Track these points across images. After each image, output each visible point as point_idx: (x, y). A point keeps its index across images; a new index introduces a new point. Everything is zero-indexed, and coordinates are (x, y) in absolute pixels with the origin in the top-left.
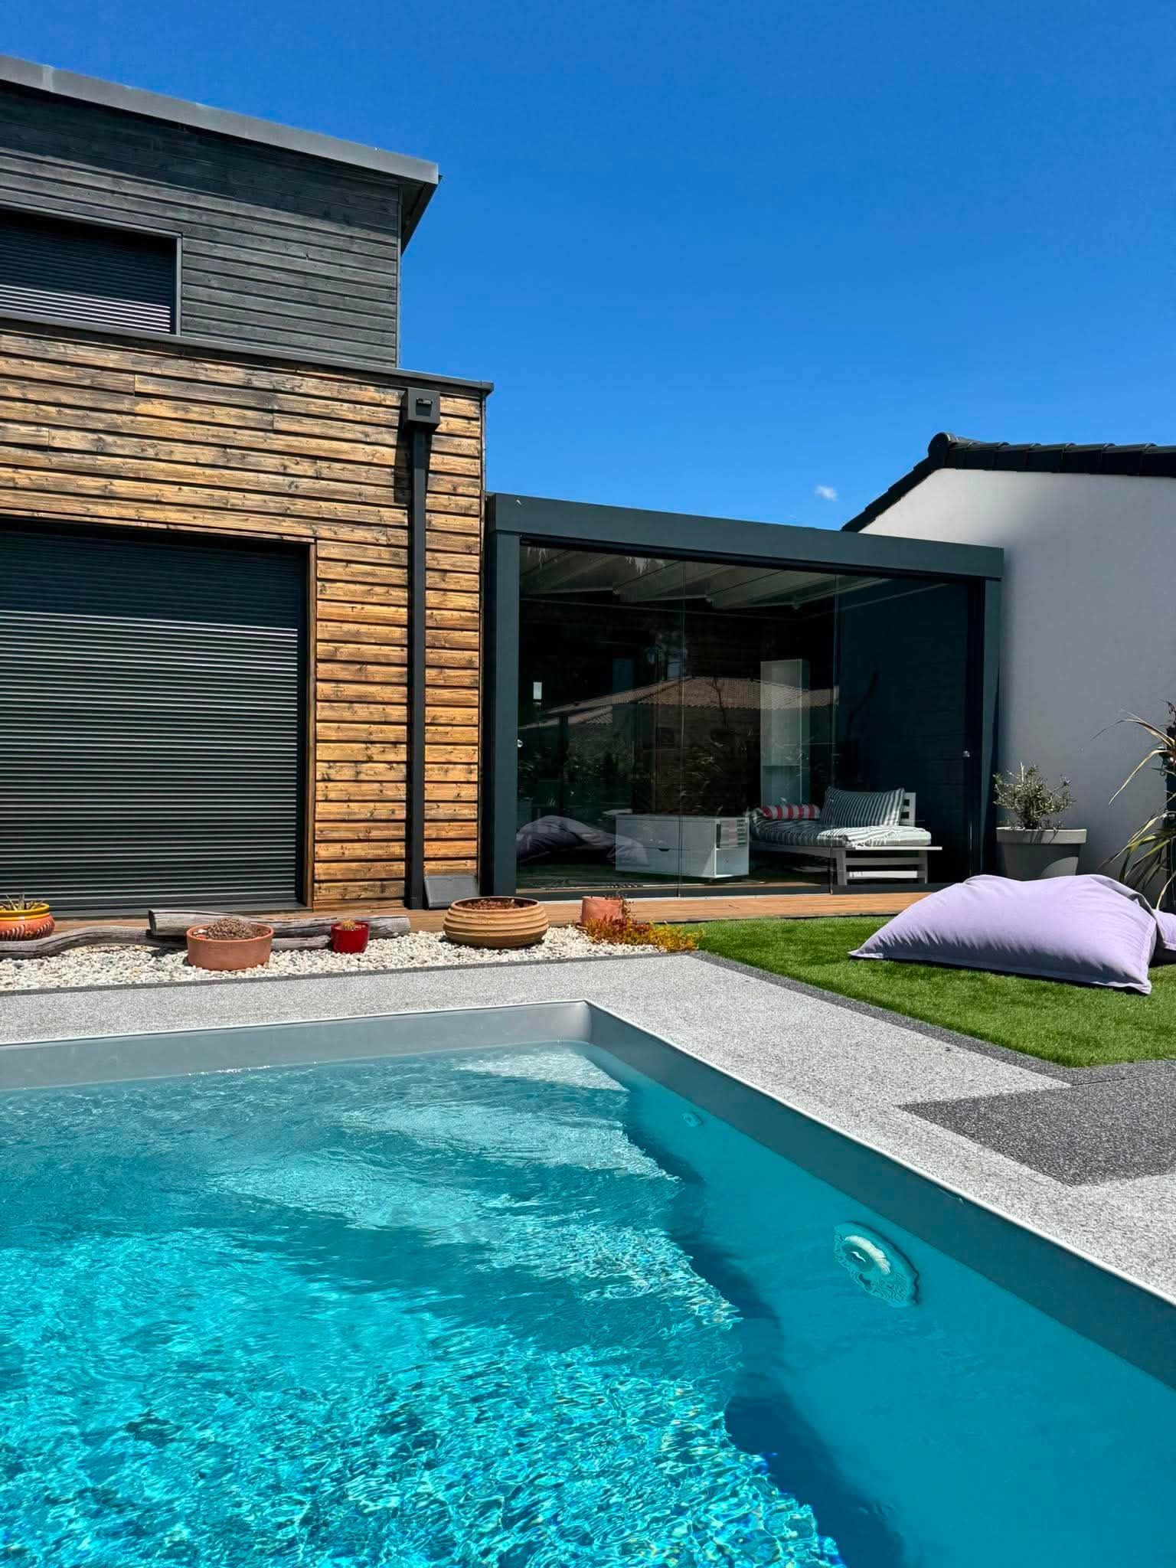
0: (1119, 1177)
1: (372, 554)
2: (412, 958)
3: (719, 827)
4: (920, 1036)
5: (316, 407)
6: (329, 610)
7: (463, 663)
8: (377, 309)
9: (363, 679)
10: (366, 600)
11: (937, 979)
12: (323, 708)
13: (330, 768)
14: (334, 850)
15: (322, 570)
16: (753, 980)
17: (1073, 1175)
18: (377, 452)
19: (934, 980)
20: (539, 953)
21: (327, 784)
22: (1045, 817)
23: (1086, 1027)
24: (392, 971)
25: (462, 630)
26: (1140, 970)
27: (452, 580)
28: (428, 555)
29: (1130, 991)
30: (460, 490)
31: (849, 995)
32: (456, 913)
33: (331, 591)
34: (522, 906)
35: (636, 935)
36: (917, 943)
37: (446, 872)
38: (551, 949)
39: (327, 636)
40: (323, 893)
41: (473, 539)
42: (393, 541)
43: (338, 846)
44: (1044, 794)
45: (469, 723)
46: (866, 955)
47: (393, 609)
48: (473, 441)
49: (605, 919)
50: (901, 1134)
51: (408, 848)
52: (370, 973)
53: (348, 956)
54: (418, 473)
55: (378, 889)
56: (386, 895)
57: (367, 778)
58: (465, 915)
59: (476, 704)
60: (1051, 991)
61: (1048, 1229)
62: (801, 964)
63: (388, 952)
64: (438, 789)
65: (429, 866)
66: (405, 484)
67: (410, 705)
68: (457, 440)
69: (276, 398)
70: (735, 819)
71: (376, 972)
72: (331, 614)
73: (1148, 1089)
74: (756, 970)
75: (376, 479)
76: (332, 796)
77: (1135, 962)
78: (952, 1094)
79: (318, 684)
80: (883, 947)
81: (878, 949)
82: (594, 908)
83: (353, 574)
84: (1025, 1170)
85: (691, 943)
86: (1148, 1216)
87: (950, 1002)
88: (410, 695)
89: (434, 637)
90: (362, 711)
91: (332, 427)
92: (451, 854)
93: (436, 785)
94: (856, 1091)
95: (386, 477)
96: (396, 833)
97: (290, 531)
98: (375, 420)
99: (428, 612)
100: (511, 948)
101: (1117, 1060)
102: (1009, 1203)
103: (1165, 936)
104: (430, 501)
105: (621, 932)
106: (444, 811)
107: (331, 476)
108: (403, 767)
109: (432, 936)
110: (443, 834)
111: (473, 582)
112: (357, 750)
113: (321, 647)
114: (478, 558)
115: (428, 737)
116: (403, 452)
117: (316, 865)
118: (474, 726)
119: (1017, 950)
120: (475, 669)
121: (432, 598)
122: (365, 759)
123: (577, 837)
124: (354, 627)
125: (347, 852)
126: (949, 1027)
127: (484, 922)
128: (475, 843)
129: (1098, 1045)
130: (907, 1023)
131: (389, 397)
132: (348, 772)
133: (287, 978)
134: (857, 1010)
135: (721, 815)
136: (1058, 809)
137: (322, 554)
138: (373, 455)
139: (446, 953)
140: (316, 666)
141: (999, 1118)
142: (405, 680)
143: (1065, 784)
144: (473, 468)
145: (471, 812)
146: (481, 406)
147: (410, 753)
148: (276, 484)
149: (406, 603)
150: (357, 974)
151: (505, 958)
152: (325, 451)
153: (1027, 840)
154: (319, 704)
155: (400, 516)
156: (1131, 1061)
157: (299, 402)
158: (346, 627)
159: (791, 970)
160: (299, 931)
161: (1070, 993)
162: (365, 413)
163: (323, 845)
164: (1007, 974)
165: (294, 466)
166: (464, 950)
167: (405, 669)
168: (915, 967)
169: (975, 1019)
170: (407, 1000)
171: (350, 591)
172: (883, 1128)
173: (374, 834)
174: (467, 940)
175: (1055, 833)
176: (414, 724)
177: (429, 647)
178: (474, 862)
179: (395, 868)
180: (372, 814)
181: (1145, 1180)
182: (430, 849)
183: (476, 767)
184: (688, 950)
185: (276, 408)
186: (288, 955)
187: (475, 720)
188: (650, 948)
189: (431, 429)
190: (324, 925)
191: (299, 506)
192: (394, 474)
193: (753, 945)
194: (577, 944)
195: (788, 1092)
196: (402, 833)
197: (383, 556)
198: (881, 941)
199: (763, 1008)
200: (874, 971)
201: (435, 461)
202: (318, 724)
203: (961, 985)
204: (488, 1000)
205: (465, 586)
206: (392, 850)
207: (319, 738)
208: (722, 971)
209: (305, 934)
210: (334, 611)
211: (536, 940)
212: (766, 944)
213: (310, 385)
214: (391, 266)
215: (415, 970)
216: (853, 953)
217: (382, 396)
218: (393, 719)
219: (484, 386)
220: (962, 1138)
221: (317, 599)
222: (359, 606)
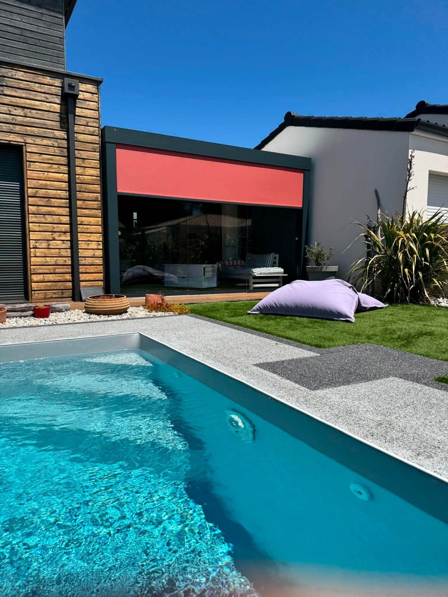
0: (332, 387)
1: (51, 150)
2: (69, 319)
3: (204, 268)
4: (267, 340)
5: (23, 85)
6: (33, 175)
7: (94, 199)
8: (55, 47)
9: (49, 205)
10: (49, 171)
11: (278, 320)
12: (32, 217)
13: (36, 242)
14: (40, 277)
15: (29, 157)
16: (209, 323)
17: (315, 386)
18: (52, 106)
19: (276, 320)
20: (125, 316)
21: (35, 250)
22: (324, 262)
23: (330, 334)
24: (60, 324)
25: (93, 184)
26: (351, 313)
27: (87, 163)
28: (76, 152)
29: (347, 321)
30: (90, 124)
31: (244, 327)
32: (89, 301)
33: (33, 166)
34: (118, 298)
35: (166, 308)
36: (272, 307)
37: (90, 286)
38: (130, 314)
39: (32, 186)
40: (36, 295)
41: (96, 145)
42: (60, 145)
43: (42, 276)
44: (323, 253)
45: (98, 224)
46: (253, 313)
47: (62, 175)
48: (95, 103)
49: (154, 303)
50: (252, 375)
51: (73, 276)
52: (49, 325)
53: (41, 319)
54: (71, 116)
55: (60, 294)
56: (64, 296)
57: (53, 247)
58: (93, 302)
59: (100, 216)
60: (318, 322)
61: (301, 407)
62: (229, 317)
63: (59, 317)
64: (85, 252)
65: (82, 284)
66: (65, 121)
67: (70, 216)
68: (88, 103)
69: (4, 79)
70: (211, 265)
71: (52, 325)
72: (34, 176)
73: (348, 355)
74: (211, 319)
75: (52, 118)
76: (38, 254)
77: (349, 310)
78: (275, 359)
79: (29, 206)
80: (259, 309)
81: (258, 310)
82: (150, 298)
83: (43, 159)
84: (297, 385)
85: (187, 311)
86: (340, 400)
87: (281, 328)
88: (70, 212)
89: (80, 187)
90: (49, 219)
91: (31, 94)
92: (92, 279)
93: (84, 250)
94: (238, 360)
95: (56, 117)
96: (67, 270)
97: (14, 140)
98: (50, 92)
99: (77, 176)
100: (113, 315)
101: (339, 345)
102: (288, 398)
103: (362, 301)
104: (76, 128)
105: (160, 307)
106: (89, 261)
107: (31, 116)
108: (69, 242)
109: (80, 311)
110: (88, 271)
111: (97, 163)
112: (48, 235)
113: (30, 191)
114: (98, 153)
115: (79, 230)
116: (63, 107)
117: (32, 284)
118: (100, 225)
119: (307, 308)
120: (99, 201)
121: (78, 170)
122: (52, 239)
123: (150, 273)
124: (44, 182)
125: (46, 278)
126: (279, 336)
127: (101, 304)
128: (102, 274)
129: (333, 341)
130: (264, 335)
131: (56, 82)
132: (44, 245)
133: (12, 328)
134: (246, 332)
135: (207, 264)
136: (328, 258)
137: (29, 150)
138: (50, 108)
139: (85, 317)
140: (28, 199)
141: (291, 367)
142: (68, 205)
143: (331, 249)
144: (95, 115)
145: (100, 261)
146: (98, 88)
147: (71, 236)
148: (7, 118)
149: (67, 172)
150: (43, 326)
151: (110, 318)
152: (28, 104)
153: (316, 270)
154: (30, 215)
155: (64, 134)
156: (344, 346)
157: (14, 82)
158: (41, 182)
159: (225, 319)
160: (20, 309)
161: (325, 323)
162: (46, 88)
163: (35, 275)
164: (303, 317)
165: (14, 111)
166: (93, 316)
167: (68, 201)
168: (271, 316)
169: (290, 333)
170: (61, 335)
171: (42, 167)
172: (245, 372)
173: (58, 271)
174: (94, 312)
175: (327, 268)
176: (73, 225)
177: (78, 191)
178: (102, 282)
179: (67, 285)
180: (56, 262)
181: (342, 387)
182: (82, 277)
183: (101, 243)
184: (186, 313)
185: (4, 84)
186: (15, 319)
187: (100, 223)
188: (171, 313)
189: (75, 97)
190: (31, 307)
191: (17, 128)
192: (60, 116)
193: (212, 311)
194: (142, 312)
195: (211, 362)
196: (70, 270)
197: (56, 151)
198: (259, 307)
199: (210, 333)
200: (256, 318)
201: (78, 111)
202: (30, 224)
203: (286, 322)
204: (96, 334)
205: (93, 165)
206: (66, 277)
207: (31, 230)
208: (197, 320)
209: (23, 310)
210: (36, 175)
211: (125, 311)
212: (218, 310)
213: (20, 75)
214: (60, 28)
215: (70, 324)
216: (249, 312)
217: (53, 81)
218: (63, 222)
219: (99, 80)
220: (275, 375)
221: (27, 170)
222: (46, 173)
